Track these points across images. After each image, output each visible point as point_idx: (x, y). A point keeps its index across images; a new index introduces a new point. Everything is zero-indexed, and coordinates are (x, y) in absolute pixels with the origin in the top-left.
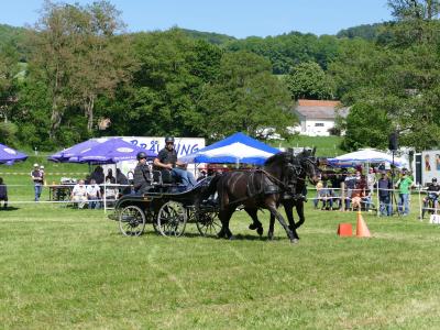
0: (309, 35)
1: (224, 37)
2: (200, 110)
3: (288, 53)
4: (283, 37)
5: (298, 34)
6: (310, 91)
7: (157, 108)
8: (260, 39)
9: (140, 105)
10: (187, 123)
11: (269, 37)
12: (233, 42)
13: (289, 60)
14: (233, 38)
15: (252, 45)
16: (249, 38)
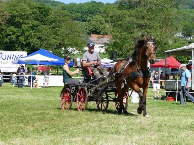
0: (100, 3)
1: (57, 2)
2: (39, 38)
3: (90, 12)
4: (87, 4)
5: (94, 2)
6: (97, 30)
7: (18, 37)
8: (76, 4)
9: (10, 35)
10: (32, 45)
11: (80, 4)
12: (63, 5)
13: (90, 15)
14: (63, 3)
15: (72, 8)
16: (71, 4)
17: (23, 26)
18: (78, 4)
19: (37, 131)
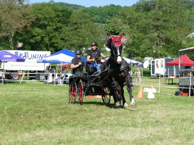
0: (118, 6)
1: (78, 6)
2: (62, 39)
3: (109, 14)
4: (106, 7)
5: (113, 5)
6: (115, 31)
7: (43, 38)
8: (96, 7)
9: (35, 36)
10: (56, 45)
11: (100, 7)
13: (109, 17)
14: (84, 7)
15: (93, 11)
16: (91, 7)
17: (48, 28)
18: (98, 7)
19: (59, 124)
